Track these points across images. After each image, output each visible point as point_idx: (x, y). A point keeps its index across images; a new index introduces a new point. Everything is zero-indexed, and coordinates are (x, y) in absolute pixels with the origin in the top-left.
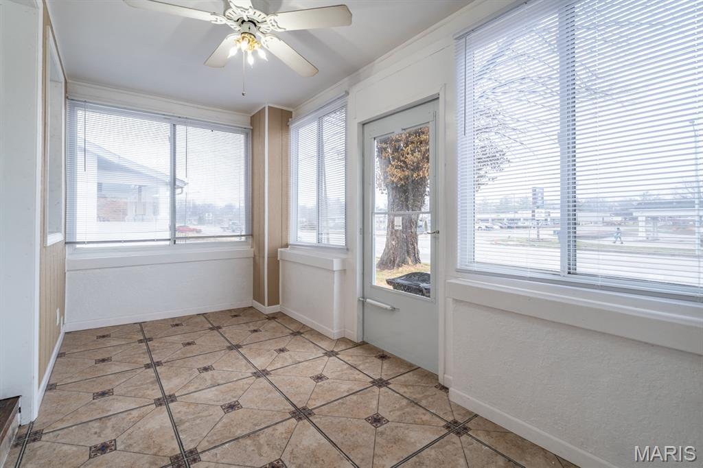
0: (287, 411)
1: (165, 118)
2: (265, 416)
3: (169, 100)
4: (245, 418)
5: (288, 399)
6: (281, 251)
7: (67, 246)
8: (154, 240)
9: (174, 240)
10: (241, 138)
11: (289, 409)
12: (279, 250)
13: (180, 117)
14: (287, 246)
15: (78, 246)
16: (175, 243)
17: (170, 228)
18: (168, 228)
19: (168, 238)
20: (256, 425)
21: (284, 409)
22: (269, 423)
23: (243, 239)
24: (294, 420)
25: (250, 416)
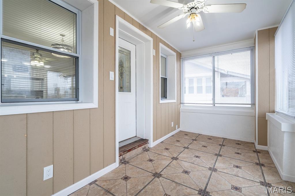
1: (210, 55)
3: (212, 47)
6: (267, 115)
7: (181, 104)
8: (206, 104)
9: (214, 104)
10: (249, 53)
12: (267, 113)
13: (215, 53)
14: (274, 112)
15: (185, 104)
16: (214, 106)
17: (212, 99)
18: (211, 99)
19: (212, 103)
23: (250, 106)
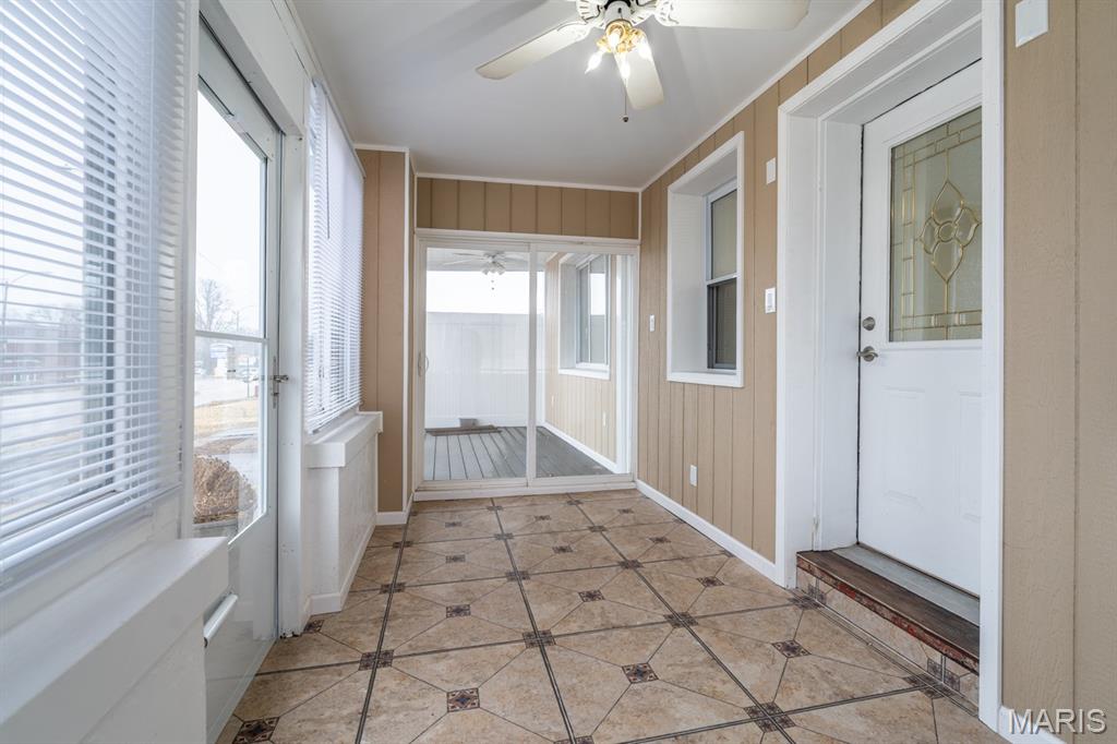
0: (556, 647)
2: (589, 646)
4: (618, 649)
5: (548, 666)
11: (554, 649)
20: (604, 638)
21: (560, 651)
22: (587, 636)
24: (554, 633)
25: (611, 651)
